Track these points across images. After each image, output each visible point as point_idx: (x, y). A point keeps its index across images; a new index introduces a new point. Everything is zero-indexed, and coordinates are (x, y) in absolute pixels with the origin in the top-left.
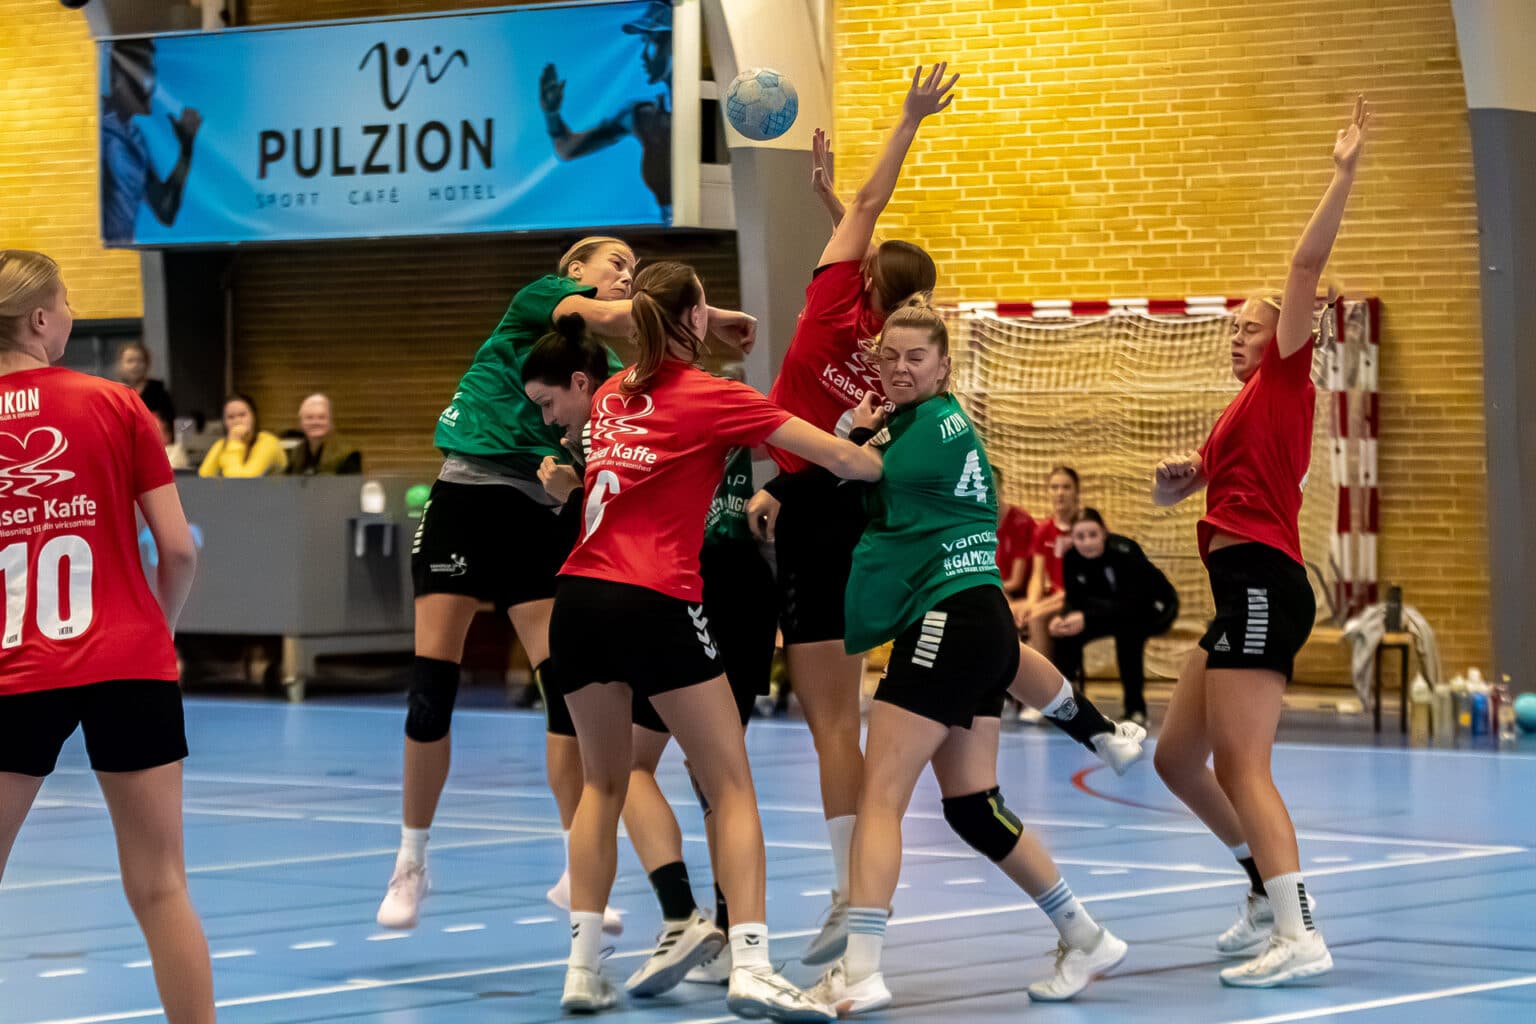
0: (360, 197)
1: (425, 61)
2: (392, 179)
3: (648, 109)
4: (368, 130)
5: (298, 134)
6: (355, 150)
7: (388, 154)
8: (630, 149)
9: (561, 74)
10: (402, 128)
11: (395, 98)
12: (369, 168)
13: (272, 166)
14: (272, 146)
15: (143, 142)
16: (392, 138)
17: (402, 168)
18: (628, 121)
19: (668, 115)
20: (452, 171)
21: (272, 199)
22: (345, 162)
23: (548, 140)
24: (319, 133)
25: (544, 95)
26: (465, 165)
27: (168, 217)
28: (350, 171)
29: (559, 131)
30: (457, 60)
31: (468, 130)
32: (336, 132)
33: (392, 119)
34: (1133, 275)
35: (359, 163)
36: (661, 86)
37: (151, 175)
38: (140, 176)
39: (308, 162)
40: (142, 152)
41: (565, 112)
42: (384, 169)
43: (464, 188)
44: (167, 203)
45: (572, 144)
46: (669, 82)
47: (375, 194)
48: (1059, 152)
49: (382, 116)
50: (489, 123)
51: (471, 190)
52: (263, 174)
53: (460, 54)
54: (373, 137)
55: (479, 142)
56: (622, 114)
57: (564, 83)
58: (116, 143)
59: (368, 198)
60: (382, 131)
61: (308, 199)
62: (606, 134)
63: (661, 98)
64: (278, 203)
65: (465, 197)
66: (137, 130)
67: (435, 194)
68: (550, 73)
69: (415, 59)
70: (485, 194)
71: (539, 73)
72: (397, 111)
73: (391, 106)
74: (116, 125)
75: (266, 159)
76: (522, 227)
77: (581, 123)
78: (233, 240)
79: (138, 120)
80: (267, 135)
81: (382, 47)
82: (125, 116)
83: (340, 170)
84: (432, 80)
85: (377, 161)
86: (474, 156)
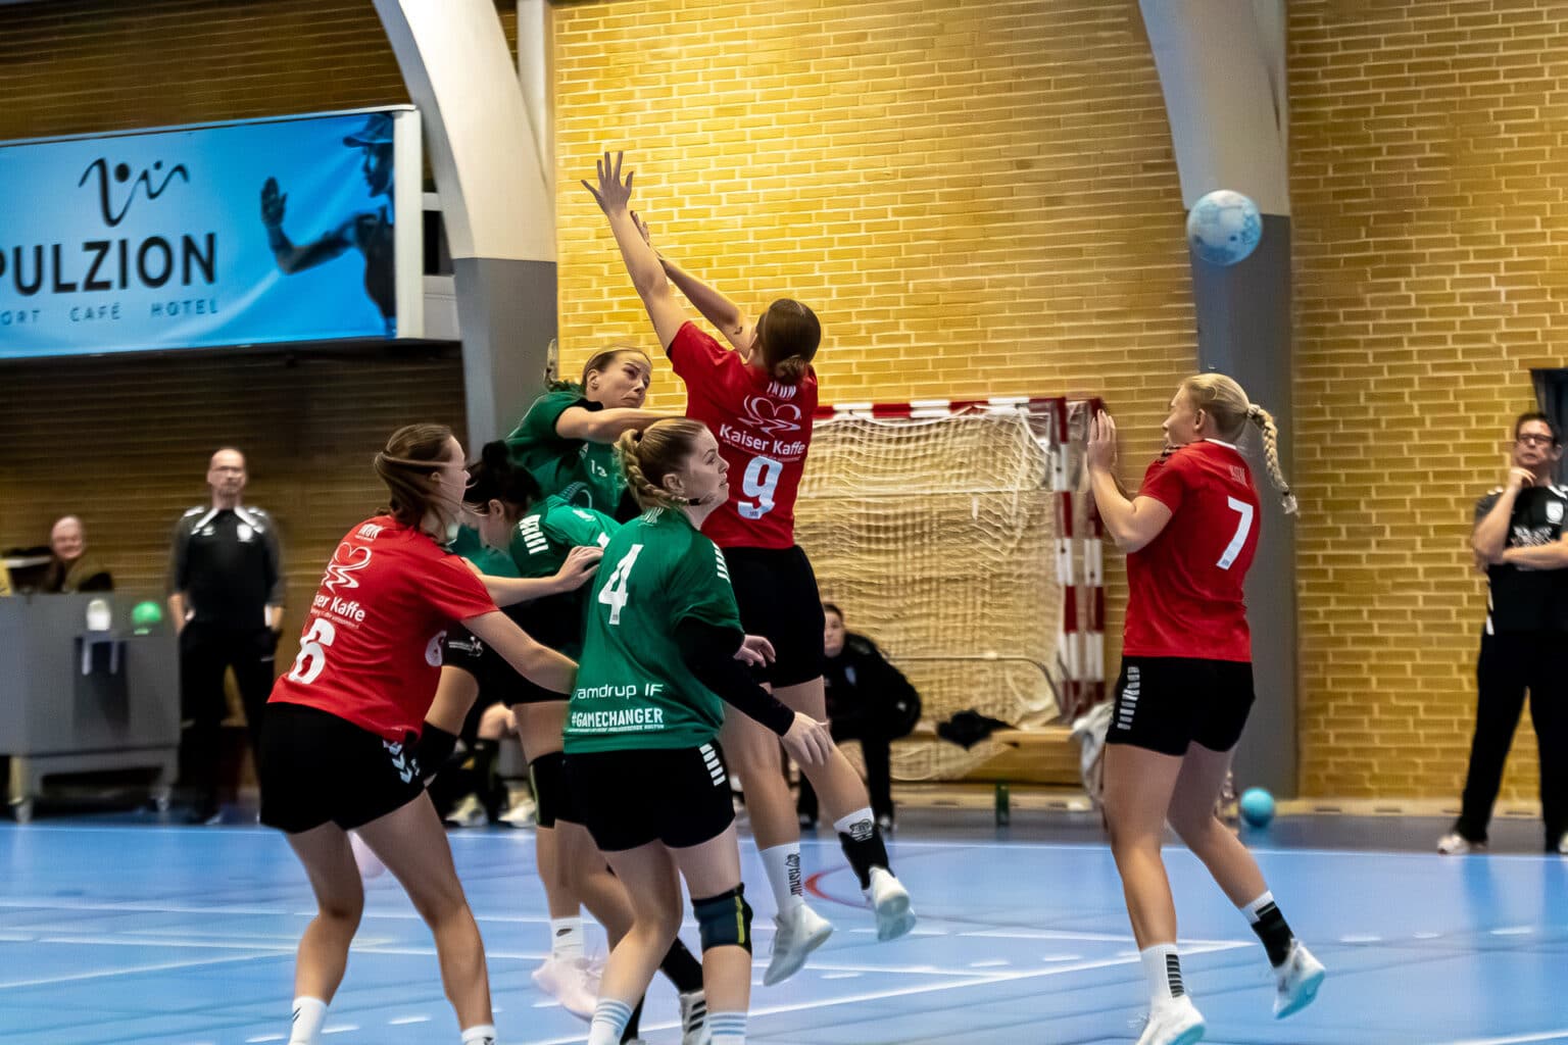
0: (82, 313)
1: (145, 176)
2: (114, 294)
3: (370, 222)
4: (89, 246)
5: (18, 252)
6: (76, 266)
7: (109, 270)
8: (352, 262)
9: (283, 188)
10: (123, 244)
11: (115, 214)
12: (91, 285)
16: (113, 255)
17: (124, 283)
18: (350, 234)
19: (391, 227)
20: (174, 287)
22: (65, 279)
23: (271, 256)
24: (39, 250)
25: (265, 208)
26: (187, 280)
28: (71, 287)
29: (281, 245)
30: (178, 175)
31: (189, 245)
32: (57, 249)
33: (113, 235)
34: (857, 380)
35: (80, 279)
36: (382, 199)
39: (29, 279)
41: (287, 226)
42: (106, 285)
43: (187, 303)
45: (294, 258)
46: (391, 194)
47: (96, 311)
48: (783, 258)
49: (103, 232)
50: (211, 238)
51: (193, 306)
53: (180, 169)
54: (94, 254)
55: (200, 257)
56: (343, 228)
57: (284, 198)
59: (89, 315)
60: (103, 247)
61: (29, 317)
62: (329, 247)
63: (383, 210)
65: (187, 311)
67: (156, 309)
68: (271, 187)
69: (135, 174)
70: (207, 309)
71: (260, 185)
72: (119, 226)
73: (112, 222)
76: (245, 341)
77: (304, 236)
81: (101, 163)
83: (61, 287)
84: (152, 196)
85: (99, 277)
86: (196, 271)
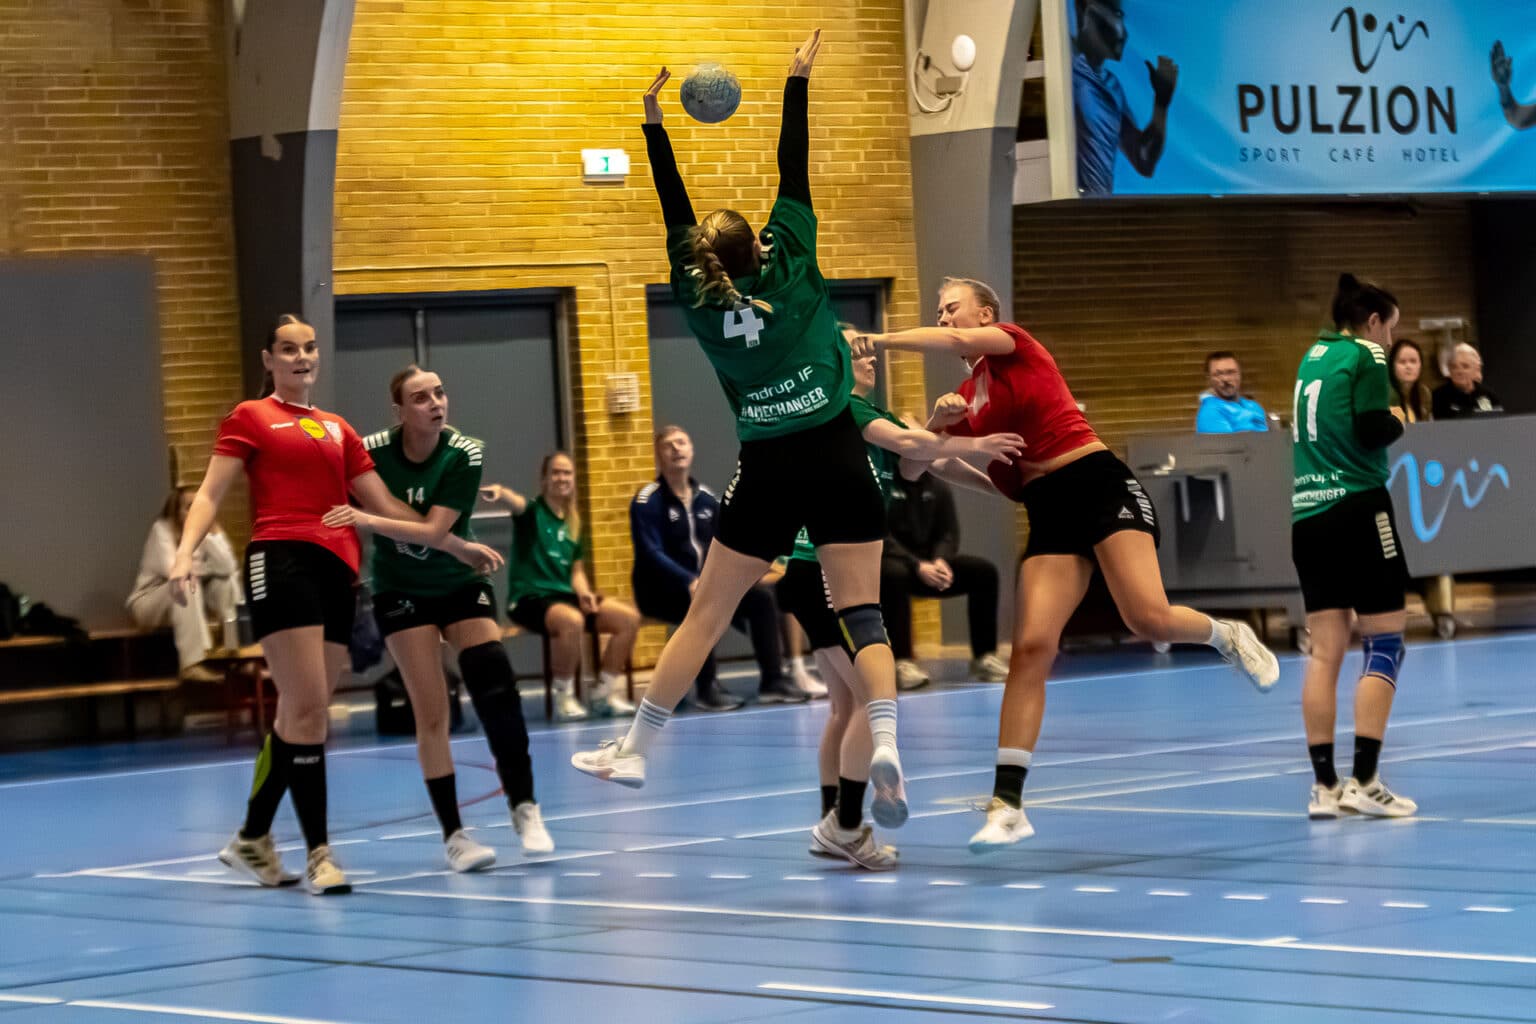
0: (1338, 155)
1: (1390, 28)
4: (1343, 90)
5: (1275, 90)
6: (1331, 108)
7: (1361, 115)
9: (1508, 51)
10: (1374, 91)
11: (1365, 62)
12: (1346, 128)
13: (1251, 120)
14: (1250, 100)
15: (1117, 86)
16: (1365, 100)
17: (1376, 129)
20: (1420, 136)
21: (1257, 153)
22: (1321, 121)
23: (1500, 111)
24: (1295, 90)
25: (1495, 68)
26: (1432, 129)
27: (1146, 168)
28: (1328, 129)
29: (1509, 104)
30: (1419, 30)
31: (1431, 95)
32: (1312, 90)
33: (1363, 81)
35: (1336, 124)
37: (1127, 122)
38: (1116, 125)
39: (1287, 118)
40: (1117, 99)
42: (1359, 129)
43: (1433, 150)
44: (1144, 153)
45: (1522, 116)
47: (1352, 154)
49: (1354, 78)
50: (1450, 91)
51: (1438, 154)
52: (1245, 128)
53: (1421, 24)
54: (1348, 97)
55: (1442, 108)
57: (1510, 60)
58: (1087, 88)
59: (1346, 156)
60: (1354, 92)
61: (1291, 154)
64: (1263, 158)
65: (1433, 158)
66: (1110, 75)
67: (1407, 154)
68: (1498, 49)
69: (1381, 25)
70: (1449, 158)
71: (1489, 48)
72: (1368, 74)
73: (1362, 69)
74: (1087, 69)
75: (1245, 112)
76: (1484, 189)
78: (1217, 193)
79: (1109, 64)
80: (1244, 89)
81: (1350, 12)
82: (1095, 61)
83: (1317, 128)
84: (1398, 47)
85: (1352, 121)
86: (1440, 121)
